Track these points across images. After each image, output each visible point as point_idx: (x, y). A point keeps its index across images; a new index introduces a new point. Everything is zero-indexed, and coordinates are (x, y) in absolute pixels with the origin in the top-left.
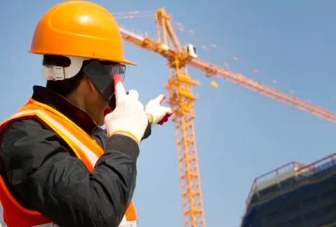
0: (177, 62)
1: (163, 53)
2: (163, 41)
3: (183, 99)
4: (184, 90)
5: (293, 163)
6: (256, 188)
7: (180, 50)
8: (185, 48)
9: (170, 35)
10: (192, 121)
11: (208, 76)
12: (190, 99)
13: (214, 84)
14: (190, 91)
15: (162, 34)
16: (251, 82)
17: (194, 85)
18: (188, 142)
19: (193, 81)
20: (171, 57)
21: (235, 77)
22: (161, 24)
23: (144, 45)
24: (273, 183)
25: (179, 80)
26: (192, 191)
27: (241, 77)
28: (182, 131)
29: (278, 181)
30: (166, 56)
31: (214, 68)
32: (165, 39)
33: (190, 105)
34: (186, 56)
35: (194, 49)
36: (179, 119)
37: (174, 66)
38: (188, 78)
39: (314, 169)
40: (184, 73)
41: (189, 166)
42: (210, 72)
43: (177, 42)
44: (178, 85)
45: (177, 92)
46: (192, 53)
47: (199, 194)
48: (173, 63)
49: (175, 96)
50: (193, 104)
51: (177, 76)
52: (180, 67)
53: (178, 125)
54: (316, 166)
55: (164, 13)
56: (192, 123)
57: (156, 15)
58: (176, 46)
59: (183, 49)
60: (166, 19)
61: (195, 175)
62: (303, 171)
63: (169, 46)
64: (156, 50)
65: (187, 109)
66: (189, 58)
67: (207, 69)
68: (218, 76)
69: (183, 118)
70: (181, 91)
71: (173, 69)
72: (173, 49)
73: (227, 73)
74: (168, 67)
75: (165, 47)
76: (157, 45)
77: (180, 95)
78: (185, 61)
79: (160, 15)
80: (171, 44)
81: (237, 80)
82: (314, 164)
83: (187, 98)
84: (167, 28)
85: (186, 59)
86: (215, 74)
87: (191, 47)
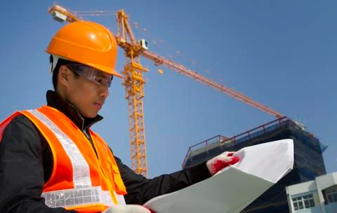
0: (132, 52)
1: (121, 44)
2: (122, 35)
3: (135, 82)
4: (137, 75)
5: (219, 136)
6: (190, 154)
7: (135, 42)
8: (139, 42)
9: (127, 30)
10: (142, 99)
11: (156, 65)
12: (141, 82)
13: (161, 71)
14: (140, 76)
15: (121, 29)
16: (189, 71)
17: (145, 71)
18: (138, 115)
19: (145, 69)
20: (128, 48)
21: (177, 66)
22: (120, 22)
24: (204, 151)
25: (133, 67)
26: (139, 154)
27: (181, 68)
28: (134, 107)
29: (207, 150)
30: (123, 47)
31: (161, 59)
32: (124, 34)
33: (141, 87)
34: (139, 48)
35: (146, 43)
36: (131, 98)
37: (129, 56)
38: (140, 65)
39: (235, 141)
40: (138, 62)
41: (138, 134)
42: (158, 62)
43: (133, 37)
44: (132, 71)
45: (131, 76)
46: (144, 46)
47: (144, 157)
48: (129, 53)
49: (129, 78)
50: (143, 86)
51: (131, 63)
52: (134, 57)
53: (130, 102)
54: (237, 139)
55: (123, 14)
56: (141, 101)
57: (117, 15)
58: (131, 40)
59: (137, 43)
60: (125, 18)
61: (142, 141)
62: (226, 142)
63: (126, 40)
65: (138, 90)
66: (142, 50)
67: (155, 59)
68: (164, 65)
69: (135, 97)
70: (134, 76)
71: (128, 58)
72: (129, 42)
73: (171, 64)
74: (125, 56)
75: (123, 40)
77: (133, 79)
79: (120, 15)
80: (127, 38)
81: (178, 69)
82: (235, 137)
83: (138, 81)
84: (125, 25)
85: (139, 51)
86: (161, 63)
87: (143, 41)
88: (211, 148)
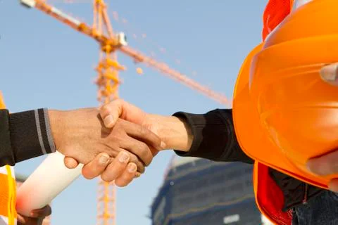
0: (108, 47)
1: (96, 38)
3: (109, 81)
4: (109, 72)
7: (112, 36)
8: (117, 36)
9: (105, 22)
11: (135, 62)
12: (115, 82)
13: (140, 70)
15: (97, 20)
17: (121, 69)
19: (120, 66)
20: (103, 42)
21: (160, 65)
23: (80, 29)
25: (107, 64)
27: (165, 67)
30: (99, 41)
31: (141, 56)
33: (115, 88)
34: (116, 43)
35: (125, 38)
36: (103, 99)
37: (105, 51)
38: (117, 63)
40: (115, 58)
42: (137, 59)
43: (111, 30)
44: (105, 68)
45: (105, 75)
46: (123, 42)
48: (104, 48)
49: (102, 77)
50: (118, 86)
51: (106, 60)
52: (110, 52)
55: (102, 2)
58: (109, 33)
59: (115, 37)
60: (103, 7)
63: (102, 32)
64: (90, 34)
65: (112, 90)
66: (119, 46)
67: (134, 56)
69: (107, 99)
71: (103, 53)
72: (106, 35)
75: (99, 33)
76: (91, 30)
77: (109, 78)
78: (116, 47)
79: (98, 3)
83: (113, 81)
86: (141, 61)
87: (122, 35)
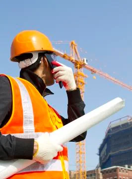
0: (78, 66)
3: (79, 83)
4: (81, 79)
5: (128, 116)
6: (110, 126)
7: (80, 60)
8: (83, 59)
9: (76, 53)
13: (95, 77)
14: (83, 80)
15: (73, 52)
16: (111, 78)
17: (85, 77)
19: (85, 75)
20: (76, 63)
21: (104, 74)
22: (72, 48)
23: (64, 57)
24: (118, 125)
25: (79, 74)
27: (107, 75)
29: (121, 124)
30: (73, 62)
31: (95, 70)
32: (74, 54)
34: (83, 63)
35: (87, 60)
37: (77, 68)
38: (83, 73)
40: (81, 71)
42: (93, 71)
43: (79, 57)
44: (78, 77)
46: (85, 62)
50: (84, 85)
51: (78, 72)
52: (79, 68)
55: (74, 43)
57: (70, 43)
58: (78, 59)
60: (75, 45)
64: (69, 60)
65: (82, 88)
66: (84, 65)
67: (92, 70)
68: (97, 73)
73: (101, 73)
74: (74, 68)
75: (73, 58)
76: (70, 57)
77: (78, 81)
78: (82, 66)
79: (72, 44)
80: (76, 57)
81: (105, 76)
83: (82, 83)
84: (75, 49)
85: (83, 65)
86: (95, 72)
87: (85, 59)
88: (123, 123)
